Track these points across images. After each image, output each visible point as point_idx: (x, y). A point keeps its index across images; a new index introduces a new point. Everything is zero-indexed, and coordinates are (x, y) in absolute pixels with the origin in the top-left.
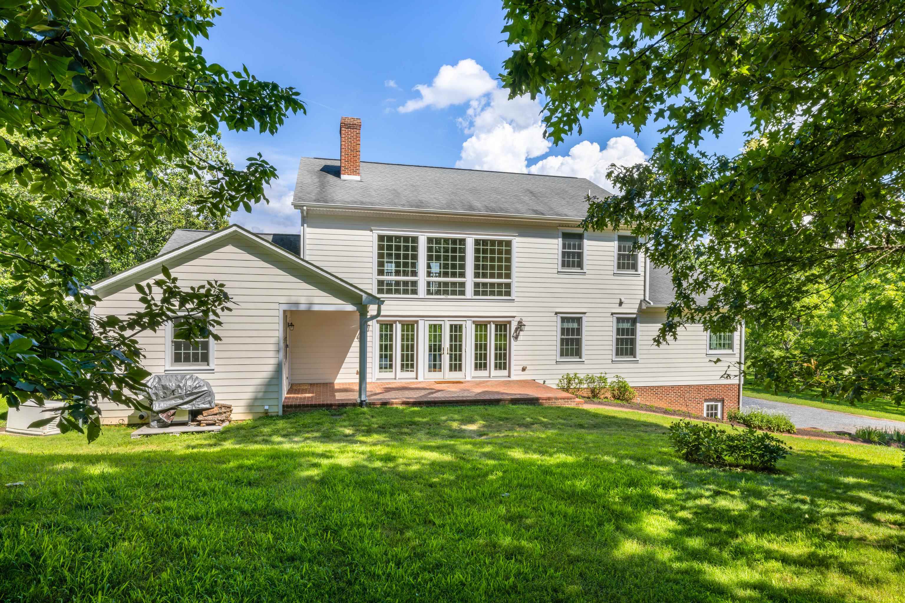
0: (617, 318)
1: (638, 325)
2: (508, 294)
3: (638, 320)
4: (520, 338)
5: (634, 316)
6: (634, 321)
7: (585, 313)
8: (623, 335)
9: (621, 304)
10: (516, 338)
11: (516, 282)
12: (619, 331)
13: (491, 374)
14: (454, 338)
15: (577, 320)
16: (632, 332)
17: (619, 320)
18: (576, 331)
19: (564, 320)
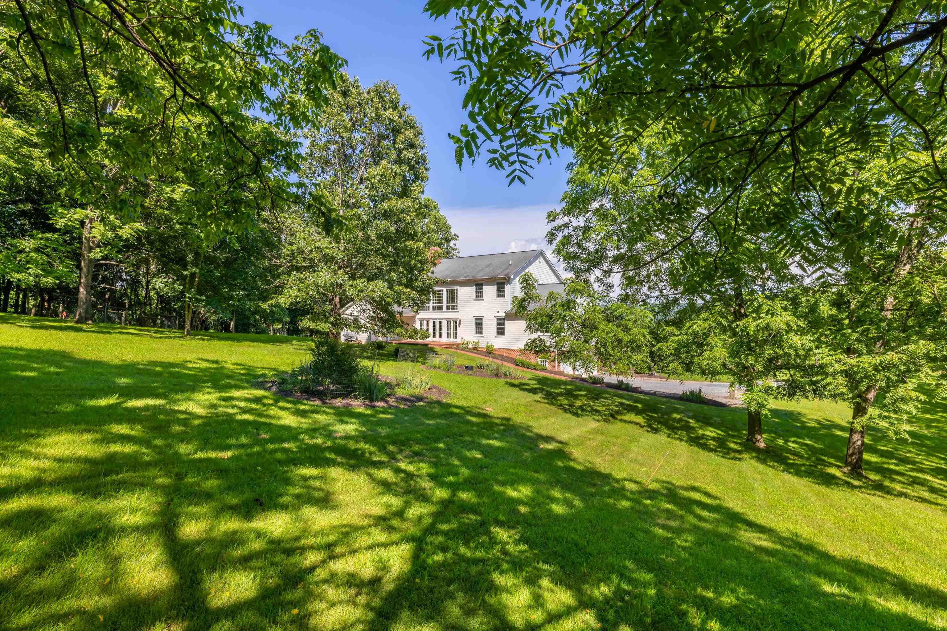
1: (506, 321)
2: (457, 309)
4: (460, 327)
5: (504, 317)
6: (504, 319)
7: (483, 316)
8: (500, 326)
9: (498, 312)
11: (459, 304)
12: (498, 324)
13: (452, 340)
14: (441, 326)
15: (481, 319)
16: (503, 324)
17: (498, 319)
18: (481, 324)
19: (476, 319)
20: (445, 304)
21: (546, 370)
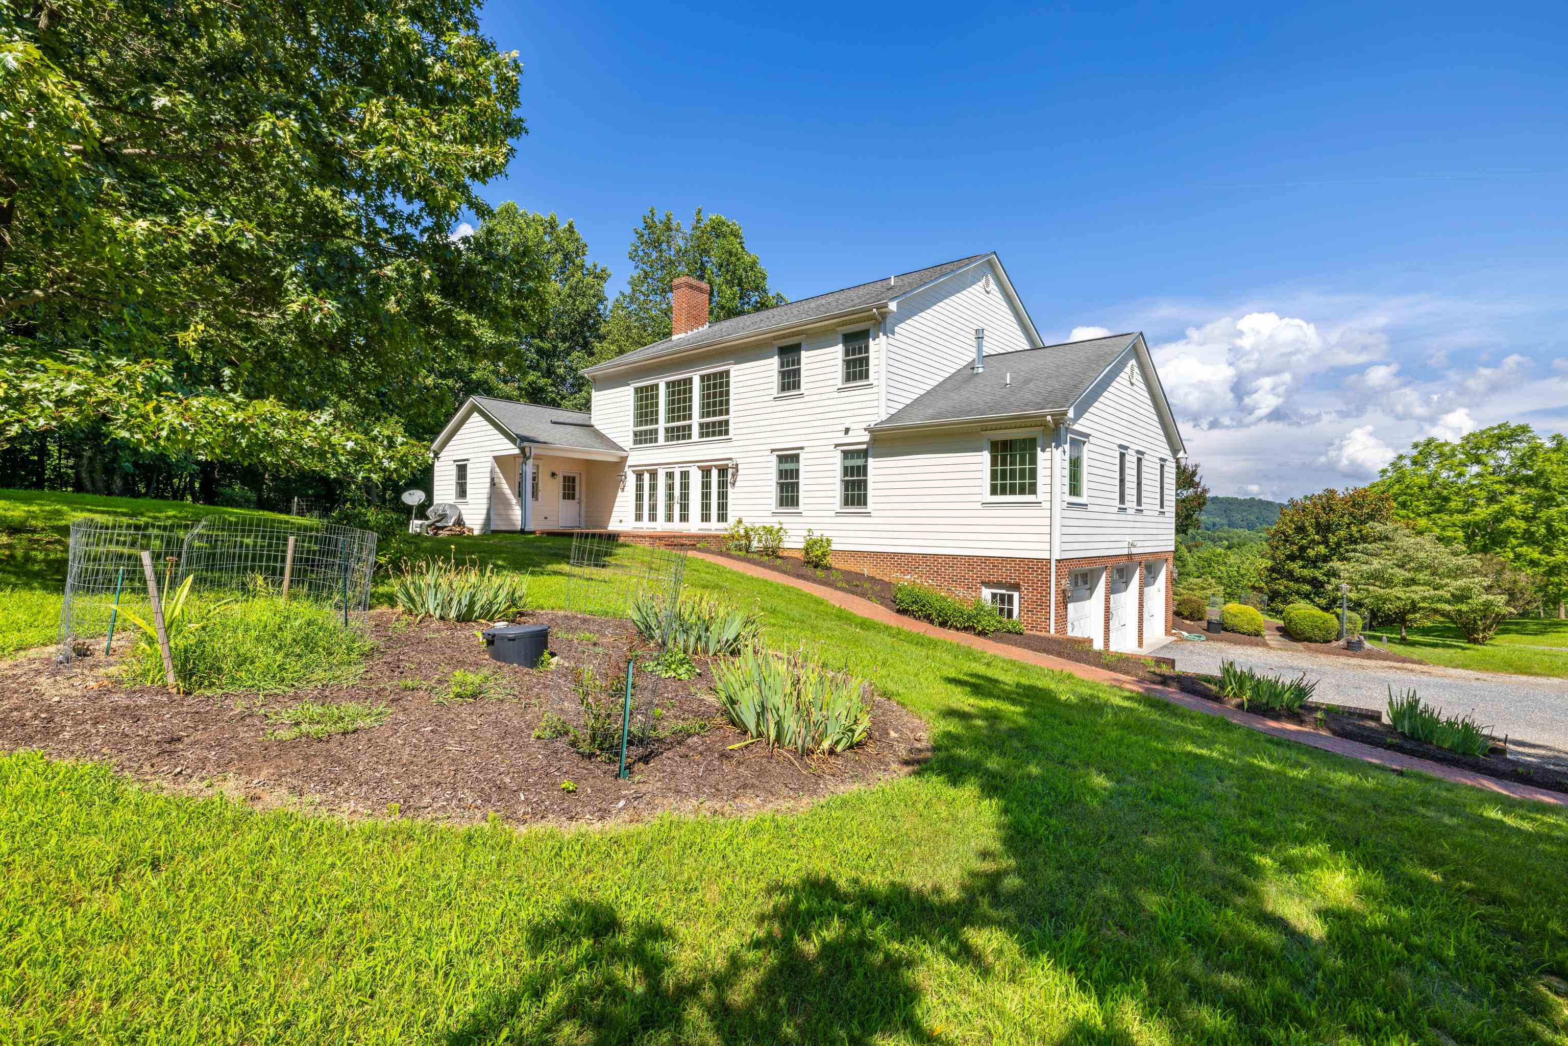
0: (843, 452)
1: (870, 460)
2: (727, 432)
3: (870, 453)
4: (737, 484)
5: (864, 447)
6: (865, 454)
7: (802, 448)
8: (852, 476)
9: (847, 431)
10: (733, 484)
11: (733, 417)
12: (847, 471)
13: (714, 526)
14: (685, 486)
15: (795, 458)
16: (863, 470)
17: (846, 454)
18: (795, 473)
19: (782, 459)
20: (696, 420)
21: (1013, 636)
